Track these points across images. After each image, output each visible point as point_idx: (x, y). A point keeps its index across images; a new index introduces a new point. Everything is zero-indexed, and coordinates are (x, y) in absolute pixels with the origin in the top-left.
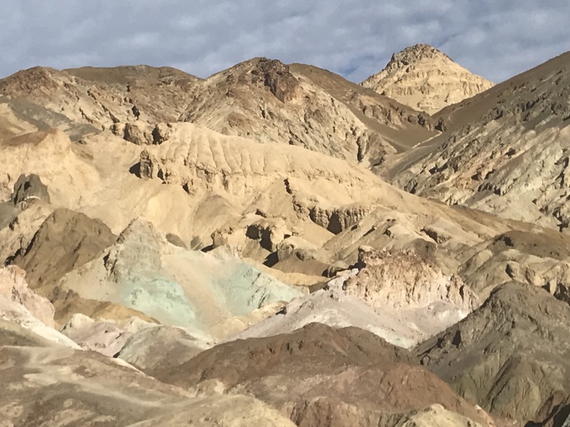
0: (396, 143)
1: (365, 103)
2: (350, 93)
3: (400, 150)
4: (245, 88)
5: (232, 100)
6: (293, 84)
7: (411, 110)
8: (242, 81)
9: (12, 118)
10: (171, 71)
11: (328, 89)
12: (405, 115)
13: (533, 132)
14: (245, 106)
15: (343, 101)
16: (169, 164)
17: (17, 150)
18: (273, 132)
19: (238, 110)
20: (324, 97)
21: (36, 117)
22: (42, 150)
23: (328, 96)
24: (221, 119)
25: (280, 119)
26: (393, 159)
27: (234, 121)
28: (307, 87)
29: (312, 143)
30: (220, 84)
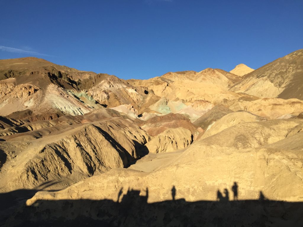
0: (234, 82)
1: (228, 75)
2: (225, 73)
4: (206, 73)
6: (214, 72)
9: (161, 81)
12: (236, 77)
13: (258, 78)
15: (224, 75)
18: (210, 81)
19: (204, 77)
20: (220, 74)
21: (165, 80)
24: (201, 79)
25: (212, 79)
26: (232, 85)
27: (204, 79)
30: (201, 73)
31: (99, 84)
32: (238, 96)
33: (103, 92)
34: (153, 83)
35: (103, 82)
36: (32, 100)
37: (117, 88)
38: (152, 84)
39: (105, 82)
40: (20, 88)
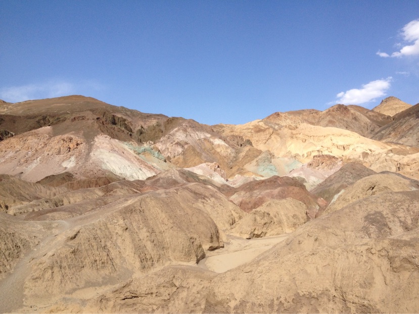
0: (379, 125)
1: (370, 114)
2: (366, 112)
3: (380, 127)
4: (334, 113)
5: (329, 116)
6: (348, 111)
7: (385, 115)
8: (333, 111)
9: (264, 126)
10: (313, 110)
11: (359, 111)
12: (383, 117)
14: (334, 117)
15: (364, 115)
16: (298, 135)
17: (259, 133)
18: (341, 124)
19: (331, 119)
20: (358, 114)
22: (265, 133)
23: (359, 113)
24: (326, 122)
25: (344, 121)
26: (377, 130)
27: (331, 122)
28: (352, 111)
29: (353, 127)
30: (327, 112)
31: (170, 133)
32: (386, 148)
33: (175, 144)
34: (252, 129)
35: (176, 129)
36: (73, 158)
37: (197, 138)
38: (250, 130)
39: (179, 130)
40: (56, 141)
